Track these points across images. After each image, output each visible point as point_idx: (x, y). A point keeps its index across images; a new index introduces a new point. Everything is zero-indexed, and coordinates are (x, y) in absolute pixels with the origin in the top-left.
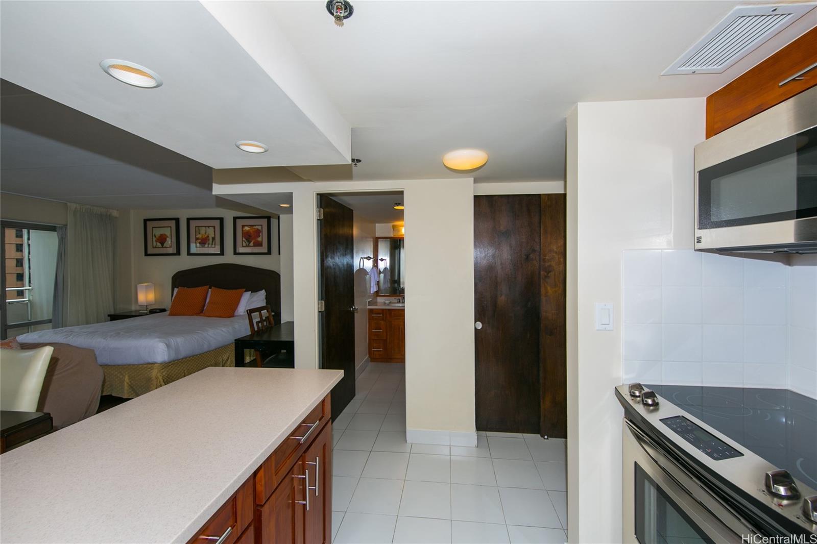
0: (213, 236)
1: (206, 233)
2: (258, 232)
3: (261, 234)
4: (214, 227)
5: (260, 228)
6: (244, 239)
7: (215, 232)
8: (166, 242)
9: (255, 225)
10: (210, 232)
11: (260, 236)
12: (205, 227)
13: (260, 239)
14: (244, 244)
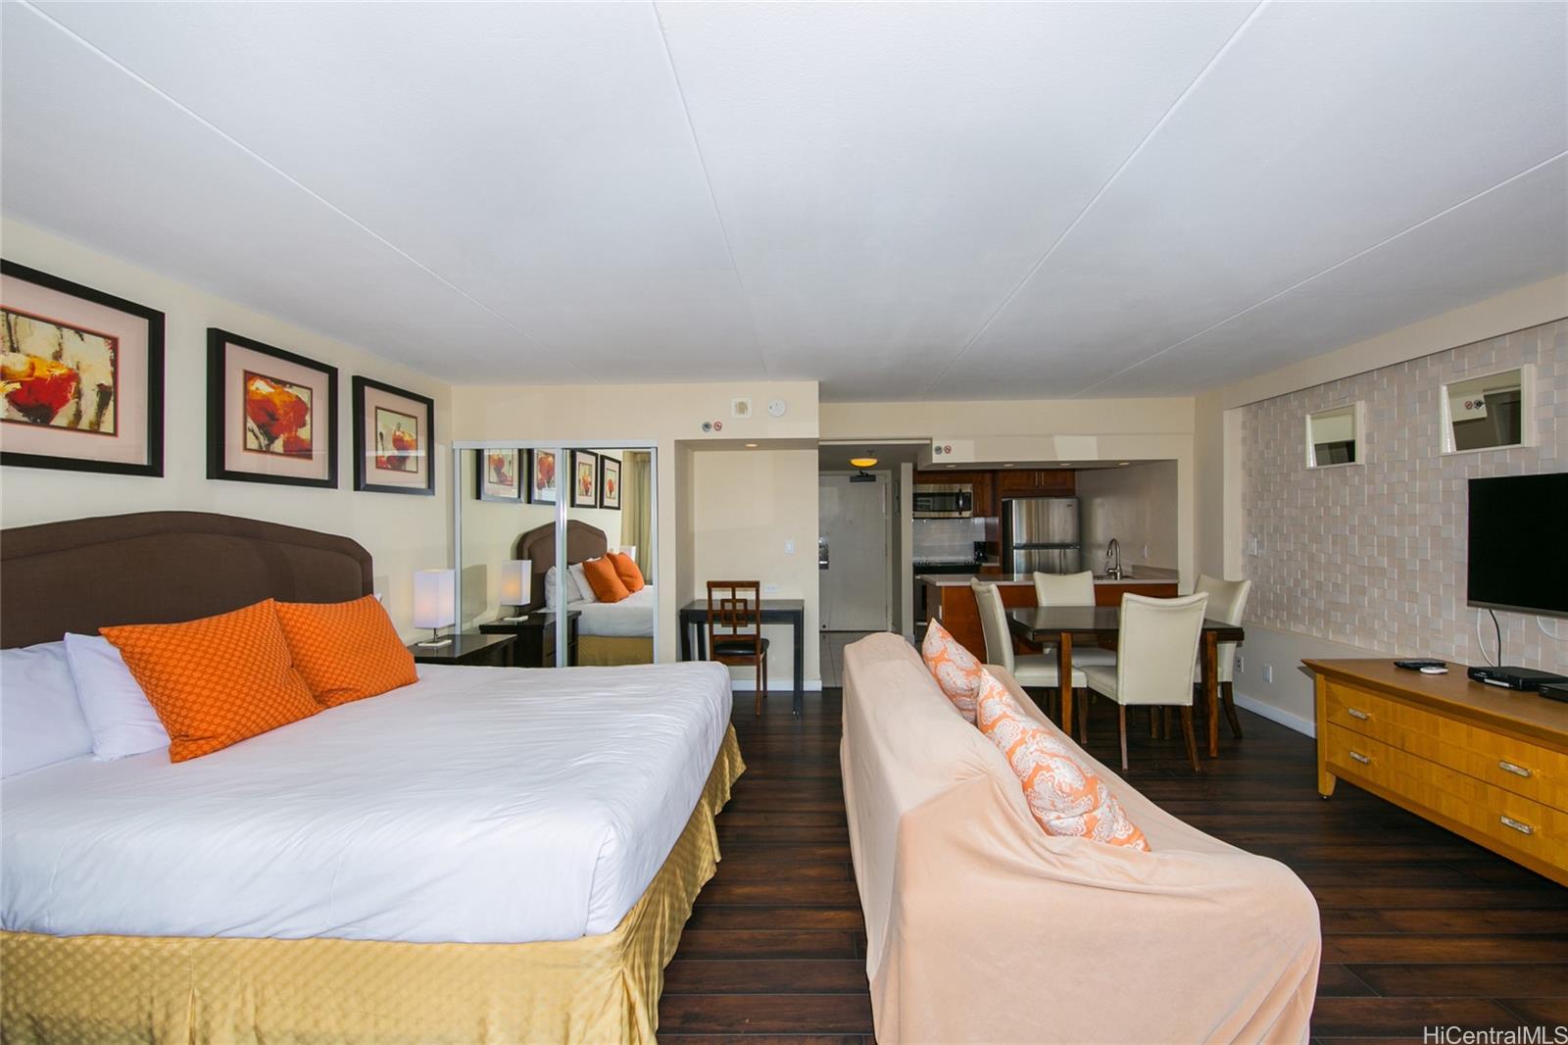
0: (108, 381)
1: (57, 356)
2: (300, 411)
3: (308, 418)
4: (114, 343)
5: (304, 396)
6: (251, 424)
7: (114, 363)
9: (292, 385)
10: (89, 360)
11: (304, 425)
12: (58, 326)
13: (303, 433)
14: (252, 443)
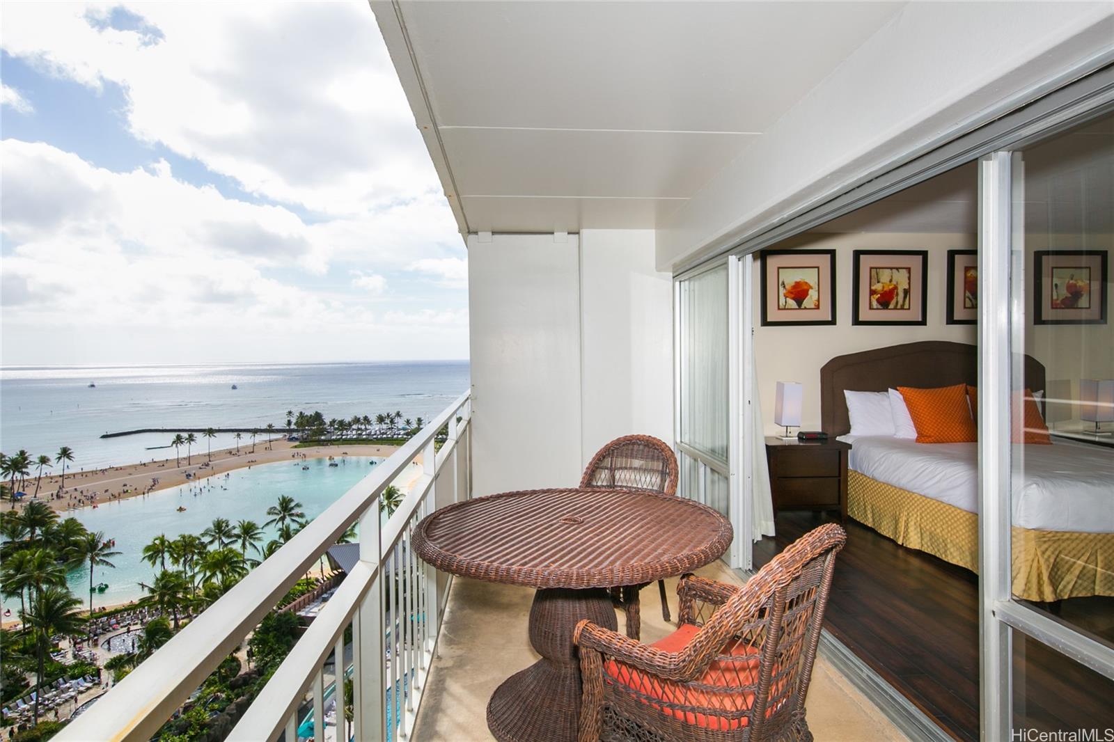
0: (907, 287)
1: (891, 281)
4: (909, 270)
6: (968, 294)
7: (909, 278)
8: (809, 297)
10: (901, 280)
12: (891, 268)
14: (969, 304)
